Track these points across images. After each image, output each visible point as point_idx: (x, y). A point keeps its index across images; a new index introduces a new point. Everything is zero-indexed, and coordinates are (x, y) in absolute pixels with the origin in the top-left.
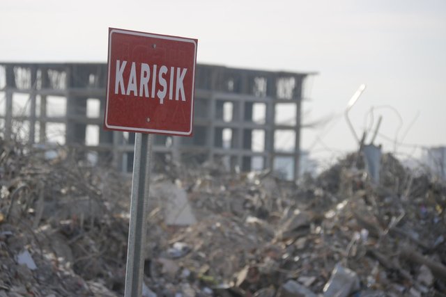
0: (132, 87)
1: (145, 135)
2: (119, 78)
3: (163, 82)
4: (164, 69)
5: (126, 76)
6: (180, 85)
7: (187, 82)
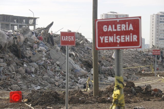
0: (65, 39)
1: (68, 46)
2: (62, 38)
3: (70, 38)
4: (70, 37)
5: (64, 38)
6: (73, 38)
7: (74, 38)
